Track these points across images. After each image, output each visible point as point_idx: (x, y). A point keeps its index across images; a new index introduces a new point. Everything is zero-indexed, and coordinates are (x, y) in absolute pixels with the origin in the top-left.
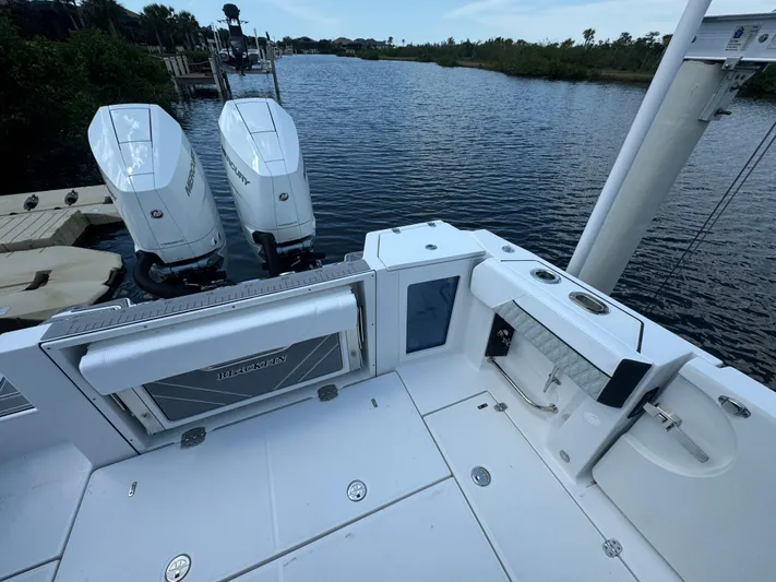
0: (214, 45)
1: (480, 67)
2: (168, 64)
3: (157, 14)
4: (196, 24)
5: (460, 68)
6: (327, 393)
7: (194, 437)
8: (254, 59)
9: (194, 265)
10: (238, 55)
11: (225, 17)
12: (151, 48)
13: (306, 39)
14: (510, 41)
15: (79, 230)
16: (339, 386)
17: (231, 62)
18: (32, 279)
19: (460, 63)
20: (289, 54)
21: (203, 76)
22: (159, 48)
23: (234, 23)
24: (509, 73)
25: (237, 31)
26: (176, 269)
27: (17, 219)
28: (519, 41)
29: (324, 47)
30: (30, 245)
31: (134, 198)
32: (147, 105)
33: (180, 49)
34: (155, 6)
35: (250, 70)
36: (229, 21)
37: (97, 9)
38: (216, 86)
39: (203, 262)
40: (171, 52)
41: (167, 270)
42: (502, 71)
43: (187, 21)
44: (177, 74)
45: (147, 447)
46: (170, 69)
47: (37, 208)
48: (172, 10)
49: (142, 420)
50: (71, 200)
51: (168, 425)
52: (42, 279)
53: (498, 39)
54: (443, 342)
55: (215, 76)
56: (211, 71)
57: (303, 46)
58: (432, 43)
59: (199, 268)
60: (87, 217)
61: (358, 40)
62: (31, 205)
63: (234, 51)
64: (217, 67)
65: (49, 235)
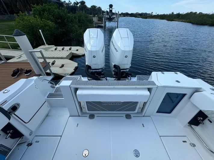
0: (105, 15)
1: (182, 21)
2: (94, 19)
3: (94, 7)
4: (101, 9)
5: (174, 21)
6: (128, 117)
7: (92, 117)
8: (114, 18)
9: (98, 71)
10: (110, 17)
11: (109, 7)
12: (90, 16)
13: (127, 13)
14: (196, 13)
15: (71, 56)
16: (132, 116)
17: (108, 19)
18: (61, 65)
19: (174, 20)
20: (122, 17)
21: (101, 22)
22: (92, 15)
23: (111, 9)
24: (193, 23)
25: (111, 11)
26: (94, 71)
27: (61, 52)
28: (200, 13)
29: (132, 15)
30: (62, 58)
31: (91, 52)
32: (97, 29)
33: (96, 16)
34: (93, 6)
35: (112, 21)
36: (110, 9)
37: (82, 7)
38: (103, 25)
39: (100, 70)
40: (94, 16)
41: (92, 71)
42: (190, 23)
43: (100, 9)
44: (95, 22)
45: (82, 115)
46: (94, 20)
47: (64, 50)
48: (97, 7)
49: (82, 108)
50: (70, 49)
51: (88, 112)
52: (63, 66)
53: (191, 12)
54: (170, 113)
55: (103, 22)
56: (103, 21)
57: (126, 15)
58: (166, 14)
59: (99, 72)
60: (73, 53)
61: (142, 13)
62: (63, 49)
63: (109, 16)
64: (104, 20)
65: (65, 57)
